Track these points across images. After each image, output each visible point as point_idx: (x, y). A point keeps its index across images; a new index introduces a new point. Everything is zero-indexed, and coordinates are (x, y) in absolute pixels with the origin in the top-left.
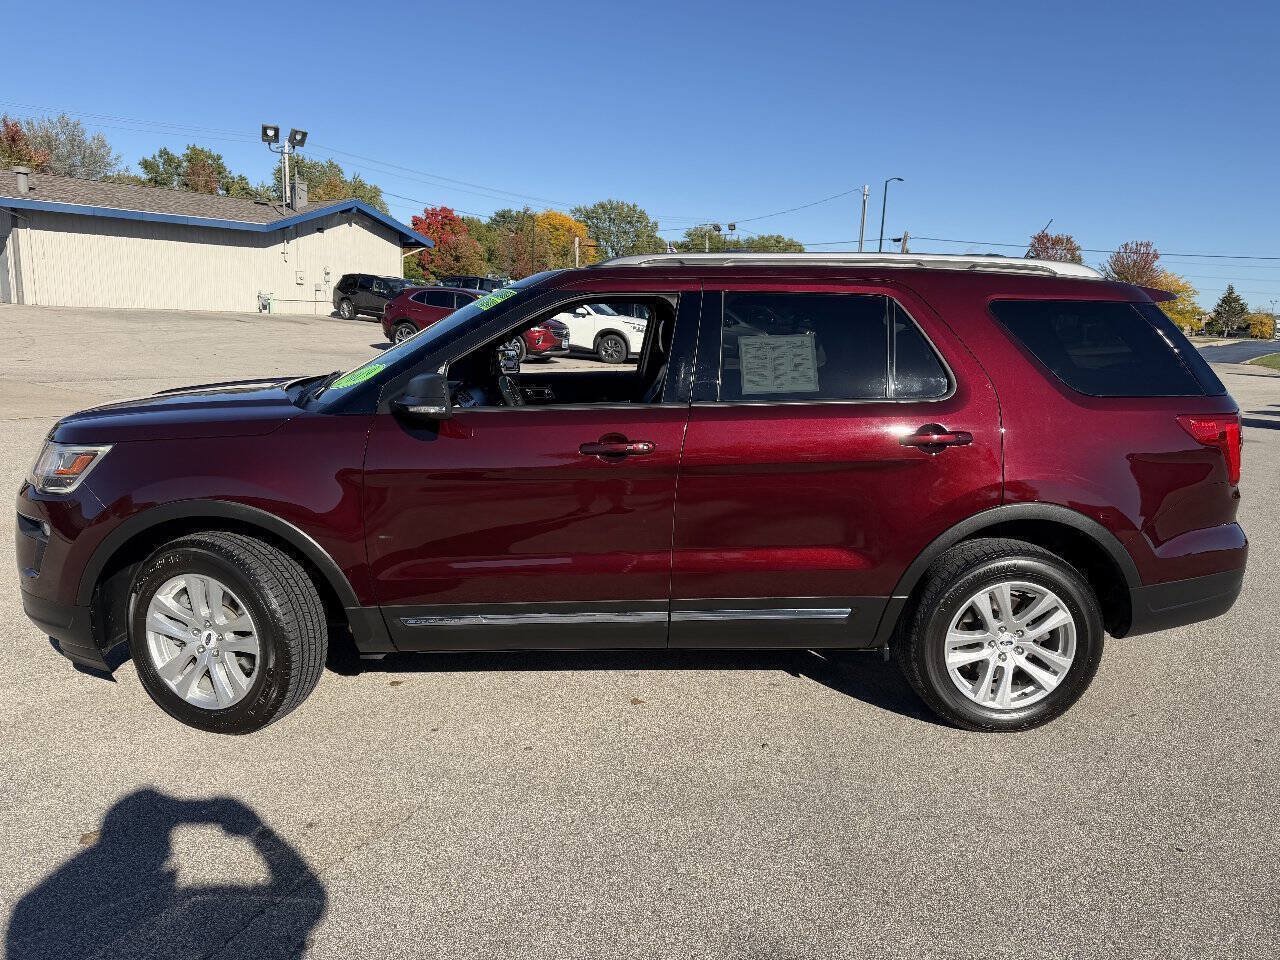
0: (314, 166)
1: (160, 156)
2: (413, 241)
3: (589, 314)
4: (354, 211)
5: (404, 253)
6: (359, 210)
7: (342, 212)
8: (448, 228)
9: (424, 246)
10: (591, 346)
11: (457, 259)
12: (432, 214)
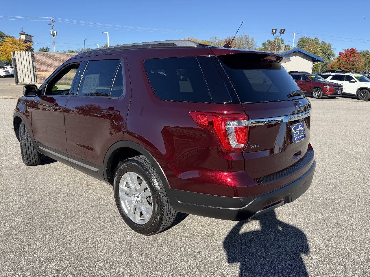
0: (310, 39)
1: (267, 42)
2: (316, 60)
3: (356, 81)
4: (297, 52)
5: (314, 64)
6: (299, 51)
7: (294, 52)
8: (352, 55)
9: (320, 61)
10: (355, 94)
11: (353, 65)
12: (347, 51)
